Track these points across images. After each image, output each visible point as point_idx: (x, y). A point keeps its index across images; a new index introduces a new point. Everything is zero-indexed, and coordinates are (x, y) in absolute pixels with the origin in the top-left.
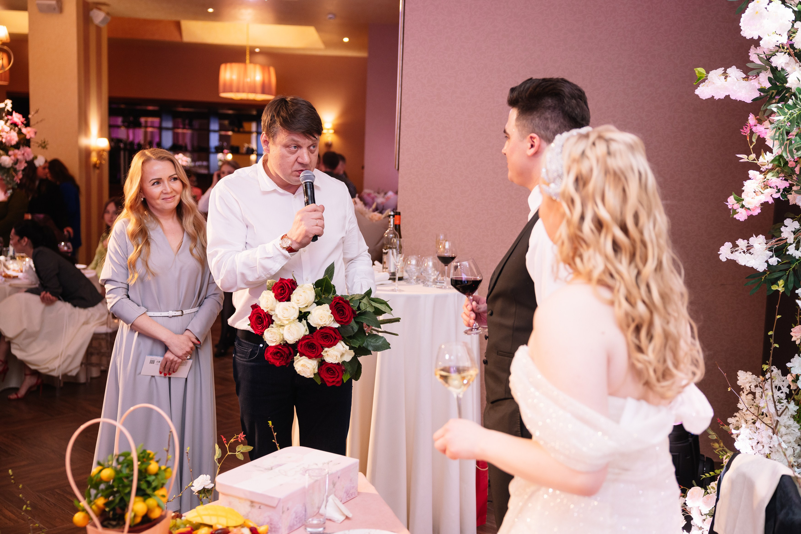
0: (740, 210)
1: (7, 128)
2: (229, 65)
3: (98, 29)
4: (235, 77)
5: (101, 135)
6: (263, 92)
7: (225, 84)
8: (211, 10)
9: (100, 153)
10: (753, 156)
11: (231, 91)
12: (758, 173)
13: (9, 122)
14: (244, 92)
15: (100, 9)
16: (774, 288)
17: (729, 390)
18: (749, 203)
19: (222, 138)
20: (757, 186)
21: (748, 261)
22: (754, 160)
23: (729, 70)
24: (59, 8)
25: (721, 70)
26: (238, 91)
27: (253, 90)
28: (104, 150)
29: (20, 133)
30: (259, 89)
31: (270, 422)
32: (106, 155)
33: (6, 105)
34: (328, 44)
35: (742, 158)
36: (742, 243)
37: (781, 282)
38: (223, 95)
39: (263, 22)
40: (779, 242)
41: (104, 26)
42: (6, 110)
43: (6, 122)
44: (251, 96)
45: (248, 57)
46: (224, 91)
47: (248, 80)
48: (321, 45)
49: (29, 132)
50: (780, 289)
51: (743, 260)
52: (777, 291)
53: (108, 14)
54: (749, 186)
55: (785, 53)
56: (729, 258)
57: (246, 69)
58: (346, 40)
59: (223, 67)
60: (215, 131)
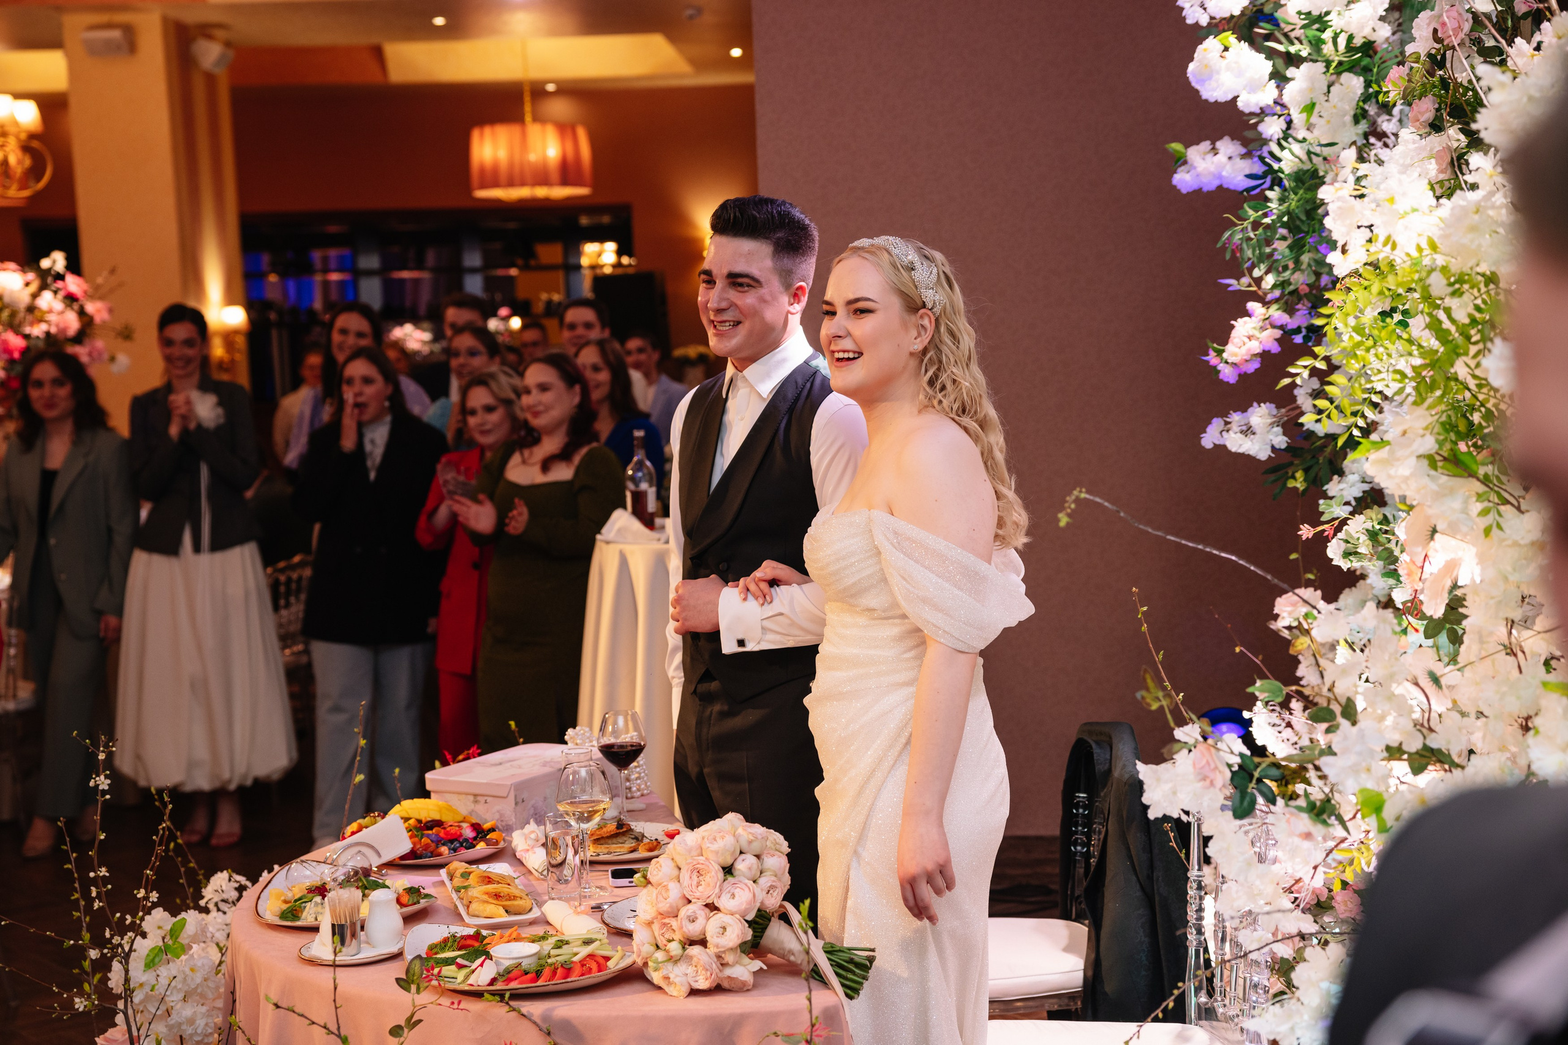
0: (1221, 366)
1: (58, 305)
2: (487, 130)
3: (210, 79)
4: (502, 154)
5: (230, 300)
6: (565, 182)
7: (482, 170)
8: (439, 21)
9: (229, 336)
10: (1245, 280)
11: (496, 184)
12: (1260, 305)
13: (61, 295)
14: (523, 184)
15: (210, 37)
16: (1291, 484)
17: (1237, 650)
18: (1235, 355)
19: (490, 284)
20: (1254, 328)
21: (1241, 445)
22: (1250, 285)
23: (1219, 144)
24: (130, 43)
25: (1206, 145)
26: (511, 183)
27: (541, 178)
28: (235, 332)
29: (82, 313)
30: (555, 176)
31: (512, 723)
32: (241, 341)
33: (54, 262)
34: (699, 65)
35: (1230, 285)
36: (1236, 418)
37: (1299, 475)
38: (482, 194)
39: (555, 32)
40: (1291, 413)
41: (221, 73)
42: (53, 272)
43: (55, 292)
44: (541, 192)
45: (528, 107)
46: (483, 186)
47: (533, 157)
48: (683, 66)
49: (98, 311)
50: (1298, 485)
51: (1236, 443)
52: (1296, 488)
53: (228, 44)
54: (1242, 327)
55: (1280, 116)
56: (1217, 442)
57: (524, 135)
58: (736, 52)
59: (476, 134)
60: (473, 271)
